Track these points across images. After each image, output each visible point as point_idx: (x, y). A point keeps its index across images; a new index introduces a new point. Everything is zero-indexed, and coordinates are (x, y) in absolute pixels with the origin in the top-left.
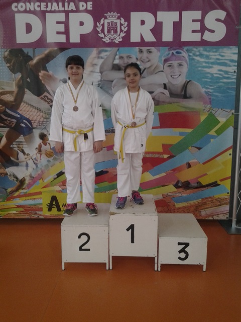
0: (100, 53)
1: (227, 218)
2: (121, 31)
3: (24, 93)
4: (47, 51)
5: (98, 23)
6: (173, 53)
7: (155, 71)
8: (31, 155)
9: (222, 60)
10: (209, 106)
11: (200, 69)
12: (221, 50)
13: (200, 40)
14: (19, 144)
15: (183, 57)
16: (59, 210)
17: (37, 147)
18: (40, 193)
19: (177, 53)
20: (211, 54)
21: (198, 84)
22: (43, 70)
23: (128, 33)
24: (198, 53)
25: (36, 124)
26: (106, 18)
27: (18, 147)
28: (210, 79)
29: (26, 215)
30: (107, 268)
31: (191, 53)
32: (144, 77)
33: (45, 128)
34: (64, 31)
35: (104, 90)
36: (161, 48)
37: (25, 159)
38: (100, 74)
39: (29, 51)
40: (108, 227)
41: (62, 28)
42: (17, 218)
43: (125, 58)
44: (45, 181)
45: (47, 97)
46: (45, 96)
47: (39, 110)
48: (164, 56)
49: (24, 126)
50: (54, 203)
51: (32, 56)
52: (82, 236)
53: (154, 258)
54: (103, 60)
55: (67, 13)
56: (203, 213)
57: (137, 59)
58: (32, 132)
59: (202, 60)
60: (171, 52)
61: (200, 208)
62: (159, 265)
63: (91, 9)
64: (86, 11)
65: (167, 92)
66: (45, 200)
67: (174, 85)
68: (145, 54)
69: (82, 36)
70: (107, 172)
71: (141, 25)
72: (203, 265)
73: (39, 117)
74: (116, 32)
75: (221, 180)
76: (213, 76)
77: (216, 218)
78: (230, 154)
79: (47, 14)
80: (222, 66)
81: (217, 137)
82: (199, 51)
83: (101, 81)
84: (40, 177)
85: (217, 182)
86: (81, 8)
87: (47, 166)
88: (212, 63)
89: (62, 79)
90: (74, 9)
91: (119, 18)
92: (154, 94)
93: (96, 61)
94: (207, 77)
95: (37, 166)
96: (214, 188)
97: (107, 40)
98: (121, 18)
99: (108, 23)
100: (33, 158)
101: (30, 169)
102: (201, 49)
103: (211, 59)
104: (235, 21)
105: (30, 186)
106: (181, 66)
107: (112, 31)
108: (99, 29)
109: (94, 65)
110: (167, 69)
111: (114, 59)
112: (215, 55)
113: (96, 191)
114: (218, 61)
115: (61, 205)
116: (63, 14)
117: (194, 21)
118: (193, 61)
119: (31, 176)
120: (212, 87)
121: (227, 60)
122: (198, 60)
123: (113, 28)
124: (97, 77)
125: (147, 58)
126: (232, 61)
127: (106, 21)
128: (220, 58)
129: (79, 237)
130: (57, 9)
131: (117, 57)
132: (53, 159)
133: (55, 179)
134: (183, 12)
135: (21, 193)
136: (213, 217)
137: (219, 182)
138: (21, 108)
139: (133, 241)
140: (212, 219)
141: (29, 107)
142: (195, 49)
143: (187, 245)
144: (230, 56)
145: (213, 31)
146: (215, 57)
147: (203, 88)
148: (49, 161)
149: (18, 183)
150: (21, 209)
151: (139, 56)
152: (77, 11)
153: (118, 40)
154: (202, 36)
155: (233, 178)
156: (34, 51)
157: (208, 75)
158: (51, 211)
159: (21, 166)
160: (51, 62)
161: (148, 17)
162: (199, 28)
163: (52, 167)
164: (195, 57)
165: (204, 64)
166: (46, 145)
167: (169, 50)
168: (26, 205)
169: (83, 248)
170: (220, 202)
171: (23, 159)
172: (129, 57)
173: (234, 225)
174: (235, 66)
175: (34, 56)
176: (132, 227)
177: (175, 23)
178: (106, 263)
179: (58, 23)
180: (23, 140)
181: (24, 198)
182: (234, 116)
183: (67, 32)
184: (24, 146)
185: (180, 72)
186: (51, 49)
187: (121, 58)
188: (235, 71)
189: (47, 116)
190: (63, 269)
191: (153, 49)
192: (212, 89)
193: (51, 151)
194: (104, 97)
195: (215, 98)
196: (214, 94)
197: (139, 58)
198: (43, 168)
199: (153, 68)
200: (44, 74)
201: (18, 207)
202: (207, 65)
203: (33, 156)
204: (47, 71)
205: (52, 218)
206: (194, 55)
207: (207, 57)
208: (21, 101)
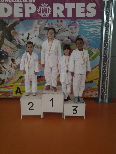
0: (39, 22)
1: (97, 97)
2: (49, 12)
3: (4, 40)
4: (14, 21)
5: (38, 8)
6: (72, 22)
7: (64, 30)
8: (7, 69)
9: (94, 25)
10: (89, 46)
11: (84, 29)
12: (94, 21)
13: (84, 16)
14: (2, 64)
15: (77, 24)
16: (21, 93)
17: (10, 65)
18: (12, 86)
19: (74, 22)
20: (90, 23)
21: (84, 36)
22: (13, 29)
23: (52, 13)
24: (83, 22)
25: (10, 54)
26: (41, 6)
27: (1, 65)
28: (89, 34)
29: (5, 96)
30: (41, 118)
31: (80, 22)
32: (59, 33)
33: (14, 56)
34: (22, 12)
35: (41, 39)
36: (67, 20)
37: (5, 70)
38: (39, 32)
39: (6, 21)
40: (41, 100)
41: (21, 10)
42: (1, 97)
43: (51, 24)
44: (14, 80)
45: (15, 42)
46: (14, 42)
47: (11, 48)
48: (68, 24)
49: (4, 55)
50: (18, 90)
51: (8, 23)
52: (30, 104)
53: (62, 113)
54: (40, 25)
55: (24, 3)
56: (86, 94)
57: (56, 25)
58: (8, 58)
59: (86, 25)
60: (71, 22)
61: (85, 92)
62: (64, 116)
63: (35, 2)
64: (33, 3)
65: (69, 40)
66: (14, 89)
67: (72, 37)
68: (60, 23)
69: (31, 14)
70: (42, 76)
71: (58, 9)
72: (84, 116)
73: (11, 51)
74: (46, 12)
75: (94, 80)
76: (91, 33)
77: (92, 97)
78: (98, 68)
79: (14, 4)
80: (95, 28)
81: (92, 60)
82: (84, 22)
83: (39, 35)
84: (12, 79)
85: (92, 81)
86: (30, 1)
87: (15, 74)
88: (90, 27)
89: (21, 34)
90: (27, 2)
91: (47, 6)
92: (64, 41)
93: (37, 26)
94: (88, 33)
95: (10, 74)
96: (91, 83)
97: (42, 16)
98: (49, 6)
99: (43, 8)
100: (9, 70)
101: (7, 75)
102: (85, 20)
103: (89, 25)
104: (100, 8)
105: (7, 83)
106: (76, 28)
107: (44, 12)
108: (38, 11)
109: (36, 27)
110: (70, 30)
111: (46, 25)
112: (91, 23)
113: (38, 85)
114: (93, 26)
115: (21, 92)
116: (22, 4)
117: (82, 8)
118: (81, 26)
119: (7, 78)
120: (90, 38)
121: (96, 25)
122: (84, 26)
123: (45, 11)
124: (38, 33)
125: (61, 24)
126: (99, 26)
127: (42, 7)
128: (94, 24)
129: (29, 104)
130: (19, 2)
131: (47, 24)
132: (18, 70)
133: (18, 79)
134: (77, 4)
135: (3, 86)
136: (90, 96)
137: (93, 81)
138: (2, 47)
139: (52, 106)
140: (90, 97)
141: (6, 46)
142: (82, 21)
143: (76, 107)
144: (98, 24)
145: (90, 12)
146: (91, 24)
147: (86, 38)
148: (16, 71)
149: (1, 81)
150: (3, 93)
151: (57, 23)
152: (28, 2)
153: (47, 16)
154: (85, 15)
155: (99, 79)
156: (8, 21)
157: (88, 32)
158: (17, 94)
159: (3, 74)
160: (17, 26)
161: (61, 6)
162: (84, 11)
163: (17, 74)
164: (82, 24)
165: (86, 27)
166: (14, 64)
167: (71, 21)
168: (5, 92)
169: (30, 109)
170: (94, 90)
171: (4, 70)
172: (52, 24)
173: (100, 100)
174: (100, 28)
175: (9, 23)
176: (52, 100)
177: (73, 9)
178: (41, 116)
179: (19, 8)
180: (4, 62)
181: (4, 88)
182: (100, 51)
183: (23, 12)
184: (4, 64)
185: (76, 31)
186: (16, 20)
187: (49, 24)
188: (100, 31)
189: (15, 51)
190: (22, 118)
191: (63, 20)
192: (90, 39)
193: (17, 67)
194: (41, 42)
195: (91, 43)
196: (91, 41)
197: (57, 24)
198: (13, 75)
199: (63, 29)
200: (13, 31)
201: (2, 92)
202: (88, 28)
203: (8, 69)
204: (15, 30)
205: (17, 97)
206: (82, 23)
207: (88, 24)
208: (3, 43)
